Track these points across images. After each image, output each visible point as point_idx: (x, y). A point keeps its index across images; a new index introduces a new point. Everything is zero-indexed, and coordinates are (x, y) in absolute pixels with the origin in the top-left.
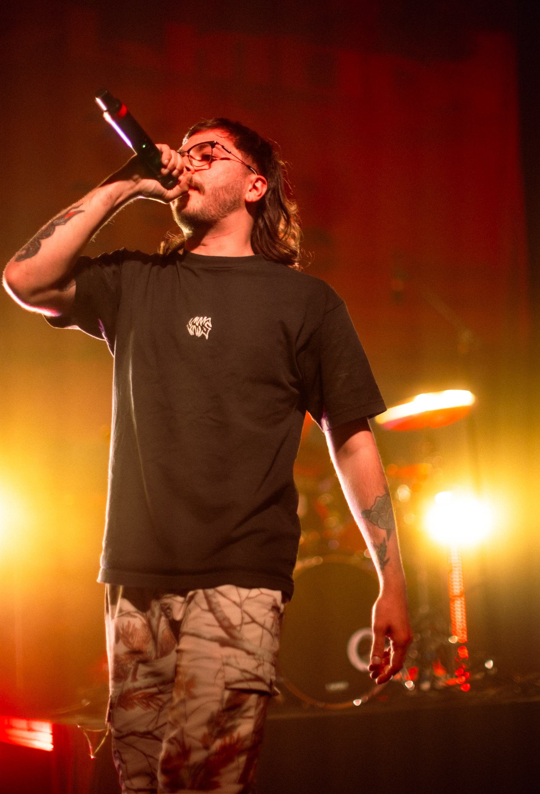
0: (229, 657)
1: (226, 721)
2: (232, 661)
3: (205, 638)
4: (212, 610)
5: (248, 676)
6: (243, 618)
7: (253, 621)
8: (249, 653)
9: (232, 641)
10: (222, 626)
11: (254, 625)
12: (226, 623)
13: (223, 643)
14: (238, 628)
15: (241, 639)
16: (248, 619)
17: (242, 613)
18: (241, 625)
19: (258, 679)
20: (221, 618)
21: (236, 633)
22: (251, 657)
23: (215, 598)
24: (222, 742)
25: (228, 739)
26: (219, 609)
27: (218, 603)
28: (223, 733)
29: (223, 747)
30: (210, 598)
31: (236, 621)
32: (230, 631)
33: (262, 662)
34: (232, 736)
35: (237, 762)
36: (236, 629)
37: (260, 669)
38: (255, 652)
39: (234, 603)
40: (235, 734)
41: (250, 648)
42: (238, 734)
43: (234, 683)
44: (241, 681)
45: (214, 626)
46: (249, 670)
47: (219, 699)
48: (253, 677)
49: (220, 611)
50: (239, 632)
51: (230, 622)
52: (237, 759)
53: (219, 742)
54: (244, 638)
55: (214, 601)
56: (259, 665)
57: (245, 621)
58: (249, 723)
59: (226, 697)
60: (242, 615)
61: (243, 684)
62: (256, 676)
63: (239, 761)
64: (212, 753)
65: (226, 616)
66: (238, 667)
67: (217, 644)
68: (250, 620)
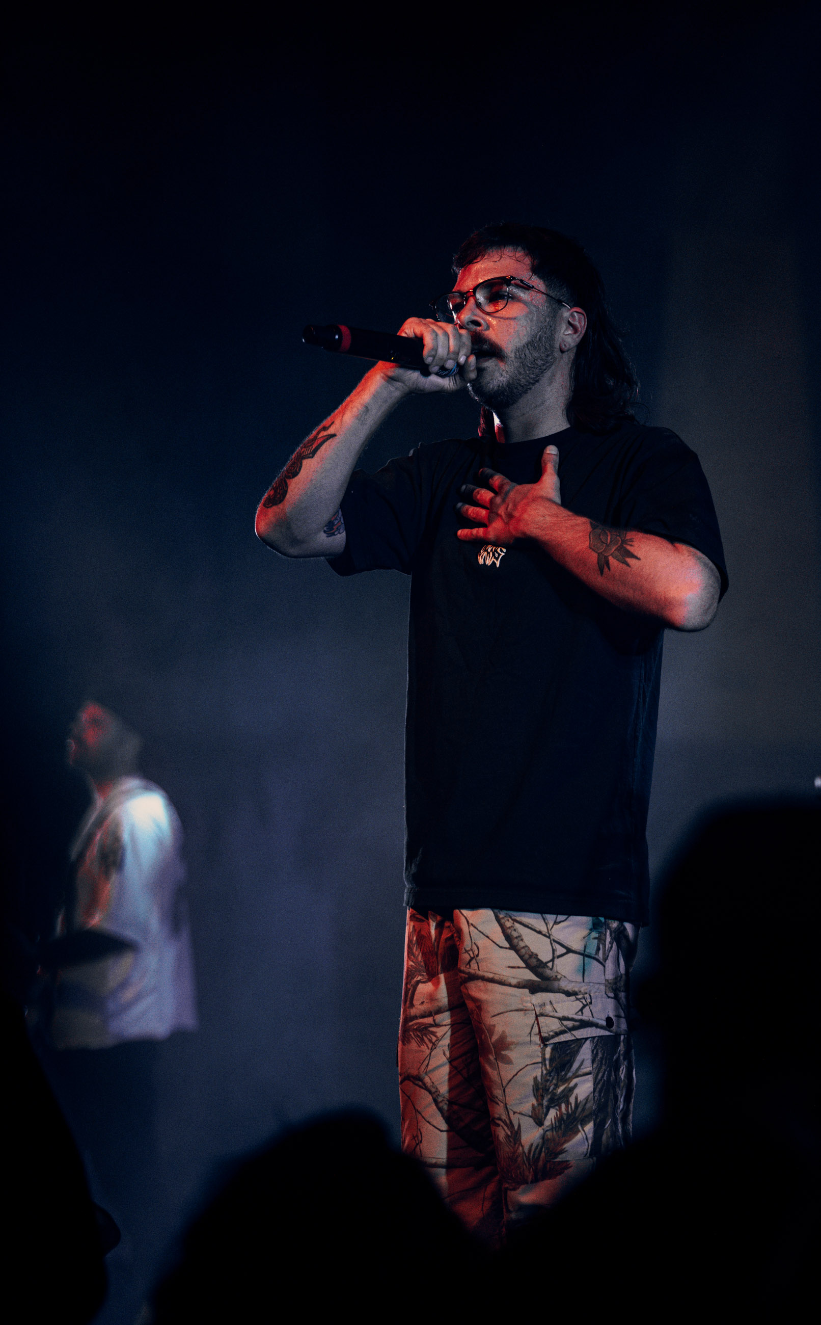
0: (543, 1005)
1: (557, 1086)
2: (548, 1009)
3: (510, 985)
4: (513, 947)
5: (569, 1024)
6: (554, 951)
7: (569, 951)
8: (568, 994)
9: (544, 984)
10: (528, 966)
11: (571, 955)
12: (533, 962)
13: (534, 988)
14: (550, 965)
15: (556, 979)
16: (560, 950)
17: (551, 944)
18: (553, 960)
19: (584, 1024)
20: (527, 956)
21: (548, 972)
22: (573, 998)
23: (515, 930)
24: (557, 1114)
25: (563, 1106)
26: (522, 944)
27: (520, 937)
28: (555, 1101)
29: (560, 1119)
30: (509, 931)
31: (545, 956)
32: (540, 970)
33: (589, 1001)
34: (568, 1103)
35: (582, 1132)
36: (548, 967)
37: (586, 1010)
38: (576, 989)
39: (540, 932)
40: (572, 1100)
41: (569, 987)
42: (576, 1098)
43: (553, 1037)
44: (562, 1032)
45: (519, 967)
46: (570, 1016)
47: (540, 1060)
48: (577, 1024)
49: (523, 947)
50: (551, 969)
51: (539, 960)
52: (580, 1128)
53: (552, 1114)
54: (559, 977)
55: (515, 934)
56: (584, 1006)
57: (558, 953)
58: (587, 1081)
59: (548, 1056)
60: (552, 947)
61: (566, 1035)
62: (581, 1021)
63: (584, 1131)
64: (547, 1129)
65: (532, 952)
66: (556, 1015)
67: (527, 991)
68: (564, 951)
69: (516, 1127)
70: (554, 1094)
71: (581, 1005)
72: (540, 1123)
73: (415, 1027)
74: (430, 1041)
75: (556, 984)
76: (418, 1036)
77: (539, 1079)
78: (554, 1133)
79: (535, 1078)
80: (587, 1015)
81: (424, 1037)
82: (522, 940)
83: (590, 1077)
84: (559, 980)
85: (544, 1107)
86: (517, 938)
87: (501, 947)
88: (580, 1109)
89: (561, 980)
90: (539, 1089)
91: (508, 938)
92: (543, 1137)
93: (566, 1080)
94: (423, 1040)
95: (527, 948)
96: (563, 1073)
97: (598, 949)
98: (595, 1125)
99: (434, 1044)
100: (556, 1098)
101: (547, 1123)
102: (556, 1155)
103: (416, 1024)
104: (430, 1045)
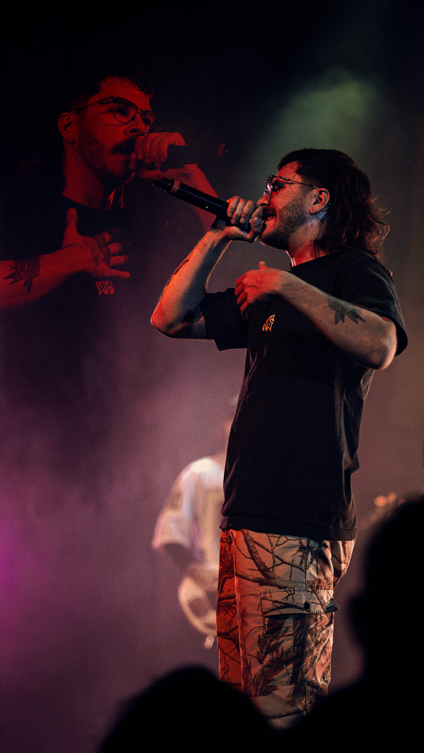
0: (265, 593)
1: (271, 641)
2: (268, 595)
3: (249, 580)
4: (253, 558)
5: (278, 605)
6: (274, 562)
8: (280, 587)
9: (267, 581)
10: (260, 570)
11: (284, 564)
12: (262, 567)
13: (261, 583)
18: (273, 567)
19: (287, 606)
20: (259, 564)
21: (270, 574)
22: (283, 590)
23: (254, 548)
24: (271, 657)
25: (275, 653)
26: (257, 556)
27: (256, 552)
28: (270, 650)
29: (272, 661)
30: (251, 548)
31: (269, 565)
32: (266, 572)
33: (293, 592)
34: (277, 651)
35: (286, 669)
36: (270, 571)
37: (290, 598)
38: (285, 585)
39: (267, 550)
40: (280, 650)
41: (281, 584)
42: (282, 649)
43: (269, 612)
44: (273, 610)
45: (254, 570)
46: (280, 600)
47: (262, 625)
48: (283, 605)
49: (258, 558)
50: (272, 572)
51: (265, 566)
52: (285, 667)
53: (268, 657)
54: (276, 577)
55: (254, 550)
56: (289, 595)
57: (277, 563)
58: (289, 639)
59: (266, 623)
60: (273, 559)
61: (276, 611)
62: (286, 604)
63: (287, 669)
64: (265, 666)
65: (262, 562)
66: (271, 599)
67: (258, 584)
68: (280, 562)
69: (249, 663)
70: (269, 646)
71: (287, 594)
72: (261, 662)
73: (223, 604)
74: (233, 613)
75: (273, 581)
76: (225, 610)
77: (261, 636)
78: (269, 668)
79: (259, 636)
80: (290, 601)
81: (229, 610)
82: (258, 554)
83: (292, 637)
84: (275, 579)
85: (264, 653)
86: (255, 552)
87: (247, 557)
88: (284, 656)
89: (277, 579)
90: (261, 642)
91: (251, 552)
92: (262, 670)
93: (276, 638)
94: (227, 612)
95: (260, 559)
96: (276, 634)
97: (302, 562)
98: (294, 665)
99: (234, 614)
100: (270, 648)
101: (265, 663)
102: (269, 682)
103: (224, 602)
104: (232, 615)
